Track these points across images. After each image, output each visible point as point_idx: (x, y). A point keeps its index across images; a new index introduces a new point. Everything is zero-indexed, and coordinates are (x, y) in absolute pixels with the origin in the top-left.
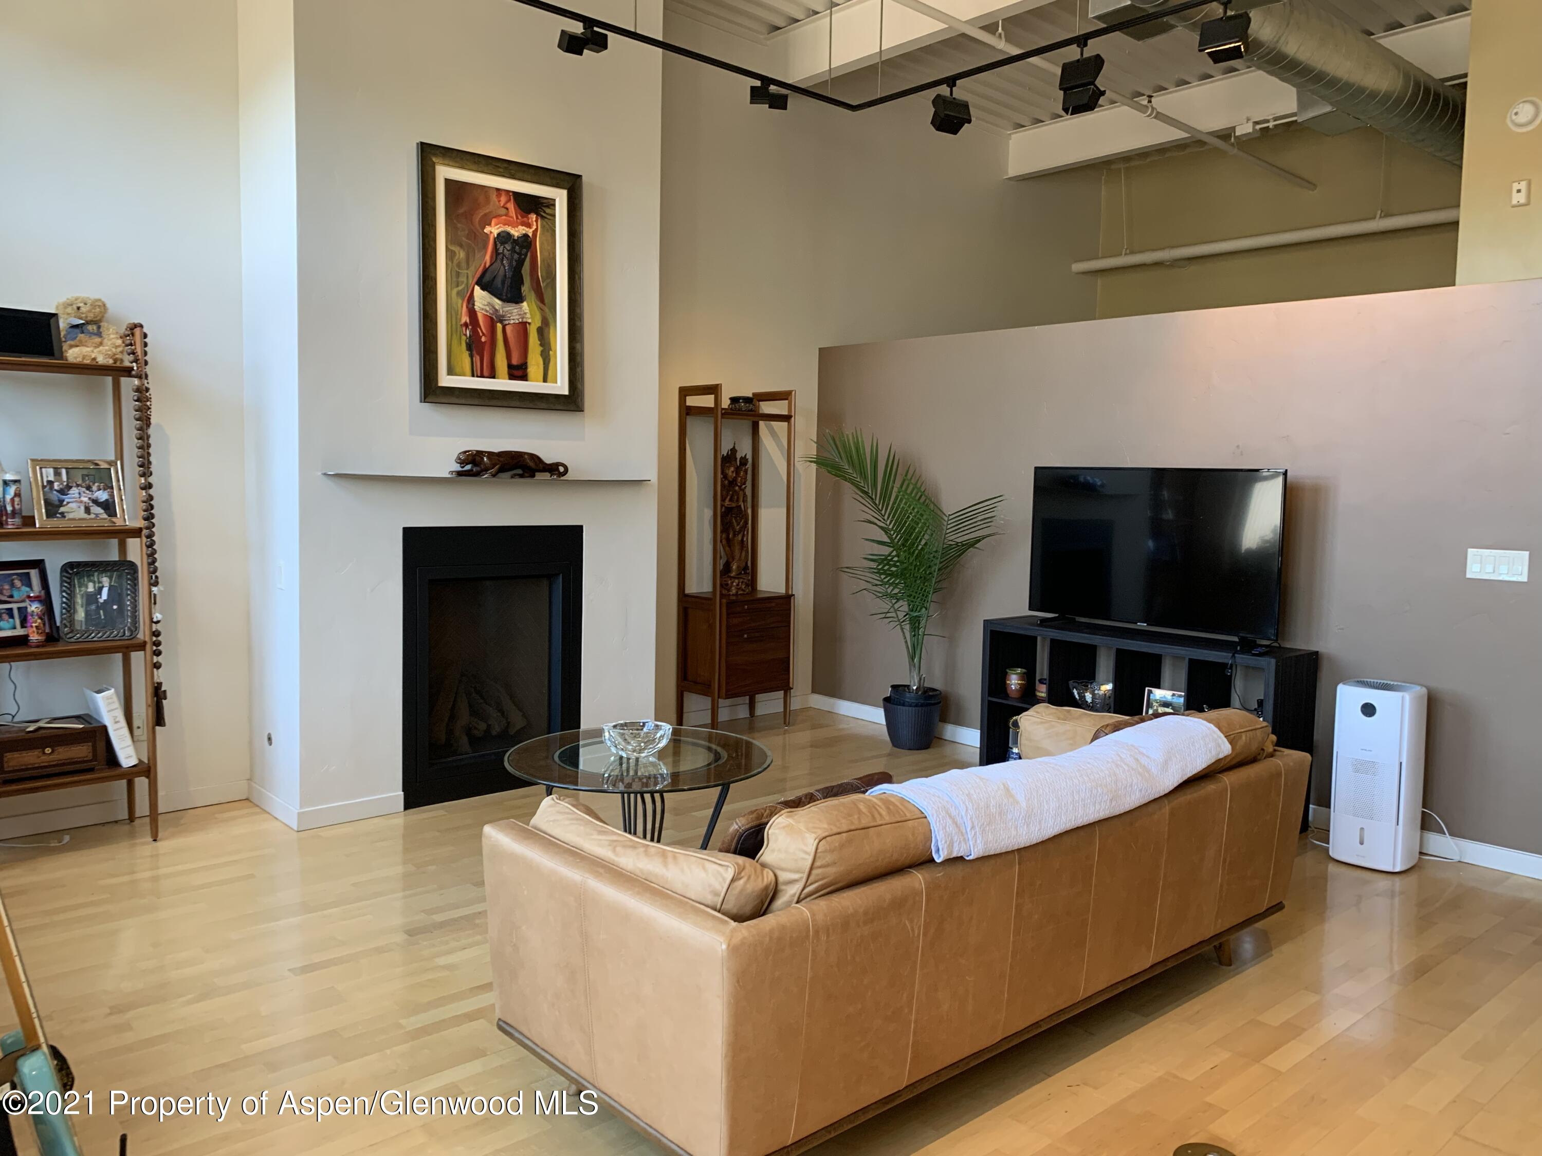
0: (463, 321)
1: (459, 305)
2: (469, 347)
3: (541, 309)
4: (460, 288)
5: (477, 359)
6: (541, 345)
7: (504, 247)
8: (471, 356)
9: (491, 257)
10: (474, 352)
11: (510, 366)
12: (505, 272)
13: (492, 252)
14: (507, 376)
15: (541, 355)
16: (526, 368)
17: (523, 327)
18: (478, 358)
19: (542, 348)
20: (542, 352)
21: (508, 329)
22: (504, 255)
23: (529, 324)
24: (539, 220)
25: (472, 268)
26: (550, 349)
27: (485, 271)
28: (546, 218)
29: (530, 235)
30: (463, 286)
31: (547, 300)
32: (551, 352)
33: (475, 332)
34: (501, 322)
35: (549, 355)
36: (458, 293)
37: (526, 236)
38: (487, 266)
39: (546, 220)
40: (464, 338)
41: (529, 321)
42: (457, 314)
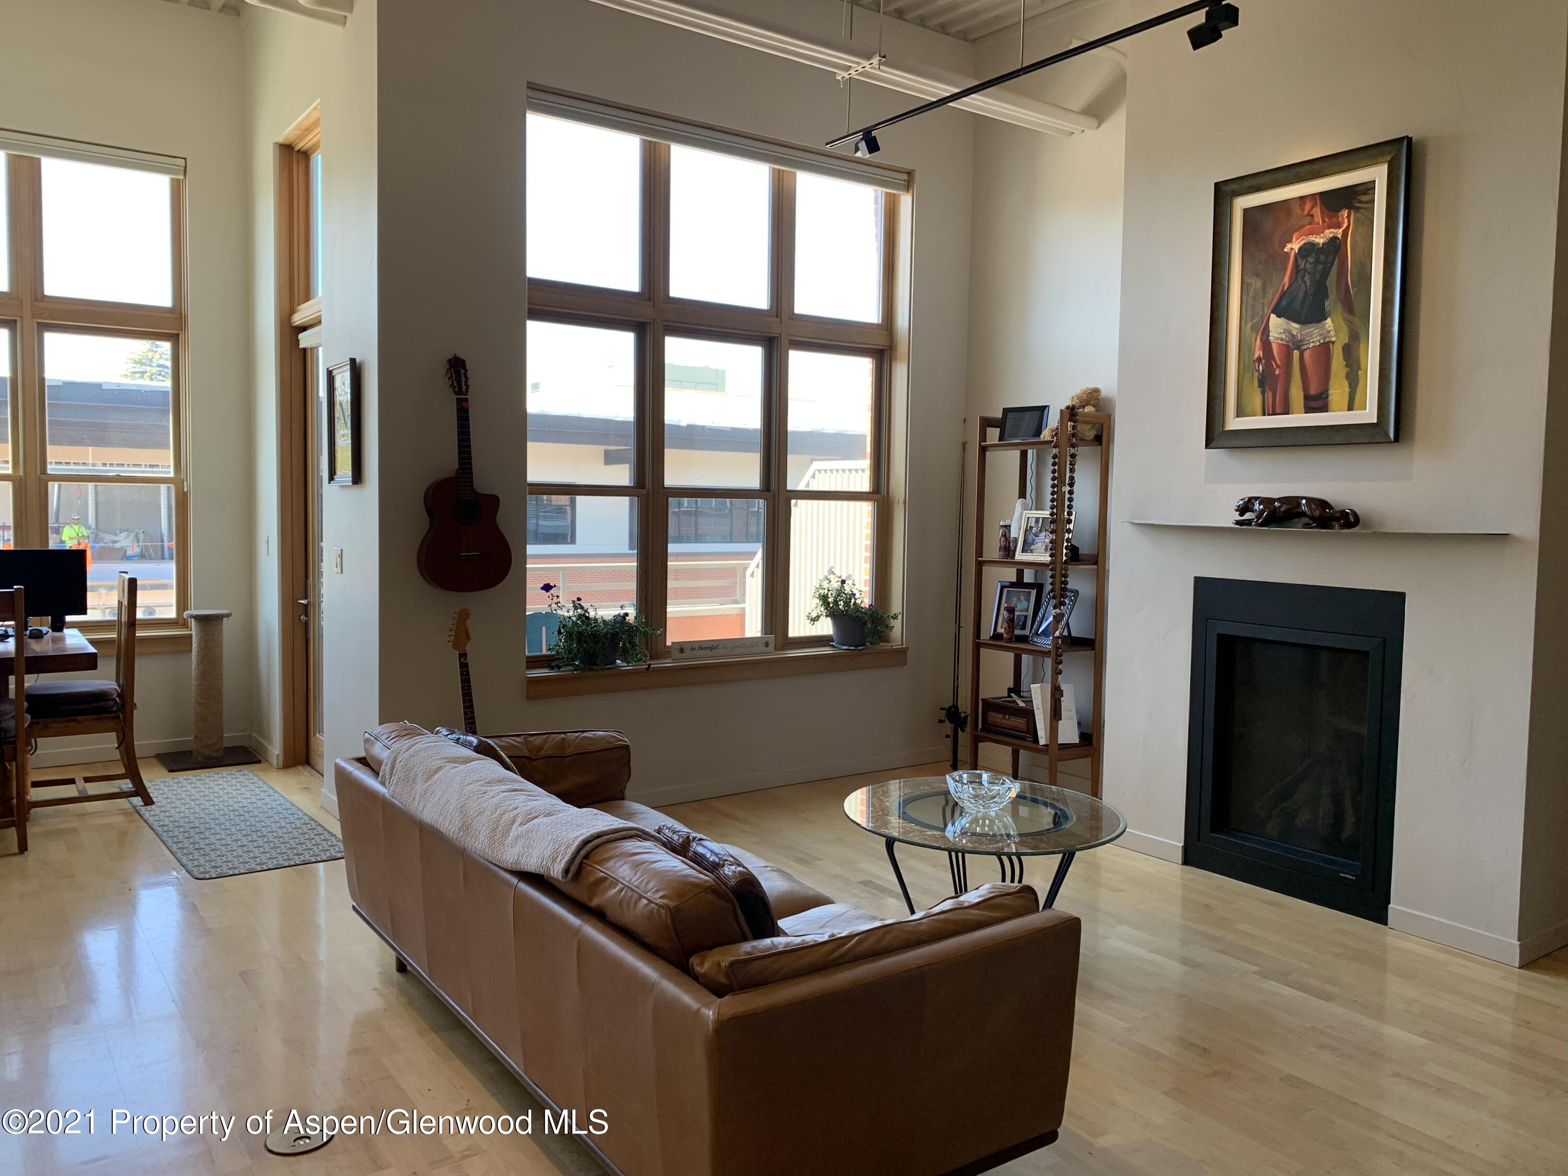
0: (1256, 356)
1: (1253, 339)
2: (1261, 384)
3: (1349, 321)
4: (1255, 321)
5: (1269, 395)
6: (1347, 366)
7: (1307, 261)
8: (1263, 393)
9: (1291, 277)
10: (1267, 389)
11: (1307, 398)
12: (1306, 289)
13: (1292, 272)
14: (1303, 410)
15: (1347, 378)
16: (1327, 397)
17: (1325, 348)
18: (1270, 393)
19: (1348, 369)
20: (1347, 374)
21: (1307, 355)
22: (1305, 269)
23: (1333, 343)
24: (1352, 215)
25: (1269, 296)
26: (1359, 368)
27: (1283, 295)
28: (1360, 208)
29: (1340, 236)
30: (1258, 318)
31: (1357, 307)
32: (1360, 372)
33: (1268, 366)
34: (1298, 348)
35: (1358, 376)
36: (1252, 328)
37: (1334, 239)
38: (1285, 288)
39: (1361, 211)
40: (1256, 374)
41: (1334, 339)
42: (1250, 349)
